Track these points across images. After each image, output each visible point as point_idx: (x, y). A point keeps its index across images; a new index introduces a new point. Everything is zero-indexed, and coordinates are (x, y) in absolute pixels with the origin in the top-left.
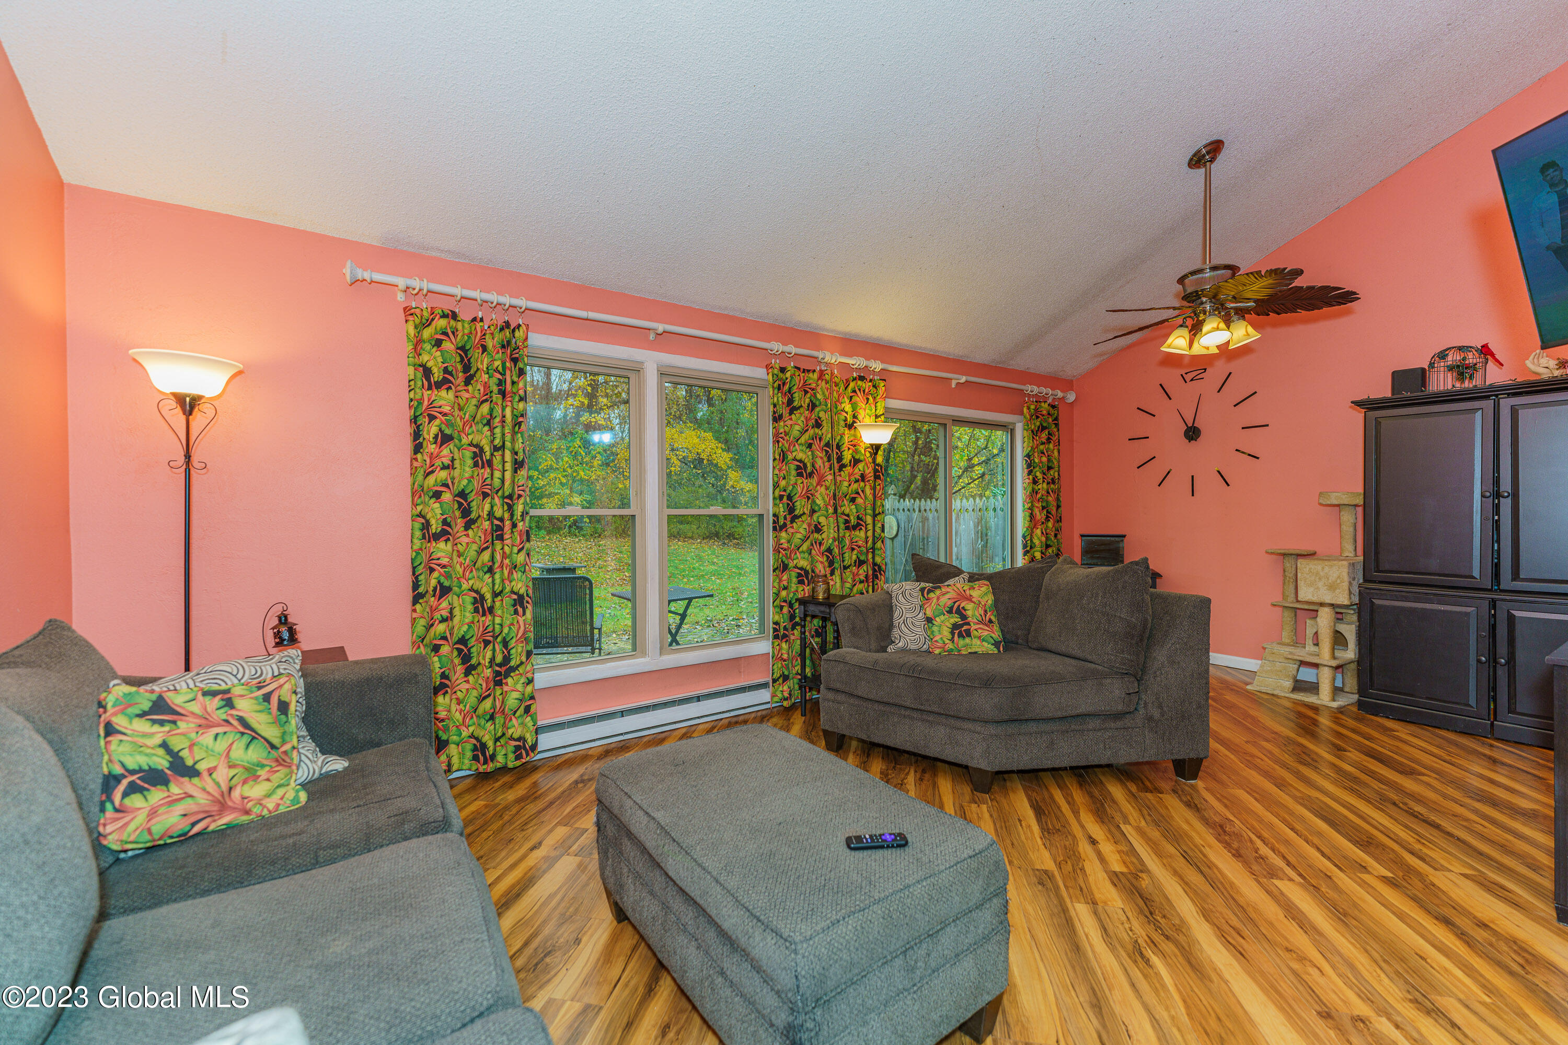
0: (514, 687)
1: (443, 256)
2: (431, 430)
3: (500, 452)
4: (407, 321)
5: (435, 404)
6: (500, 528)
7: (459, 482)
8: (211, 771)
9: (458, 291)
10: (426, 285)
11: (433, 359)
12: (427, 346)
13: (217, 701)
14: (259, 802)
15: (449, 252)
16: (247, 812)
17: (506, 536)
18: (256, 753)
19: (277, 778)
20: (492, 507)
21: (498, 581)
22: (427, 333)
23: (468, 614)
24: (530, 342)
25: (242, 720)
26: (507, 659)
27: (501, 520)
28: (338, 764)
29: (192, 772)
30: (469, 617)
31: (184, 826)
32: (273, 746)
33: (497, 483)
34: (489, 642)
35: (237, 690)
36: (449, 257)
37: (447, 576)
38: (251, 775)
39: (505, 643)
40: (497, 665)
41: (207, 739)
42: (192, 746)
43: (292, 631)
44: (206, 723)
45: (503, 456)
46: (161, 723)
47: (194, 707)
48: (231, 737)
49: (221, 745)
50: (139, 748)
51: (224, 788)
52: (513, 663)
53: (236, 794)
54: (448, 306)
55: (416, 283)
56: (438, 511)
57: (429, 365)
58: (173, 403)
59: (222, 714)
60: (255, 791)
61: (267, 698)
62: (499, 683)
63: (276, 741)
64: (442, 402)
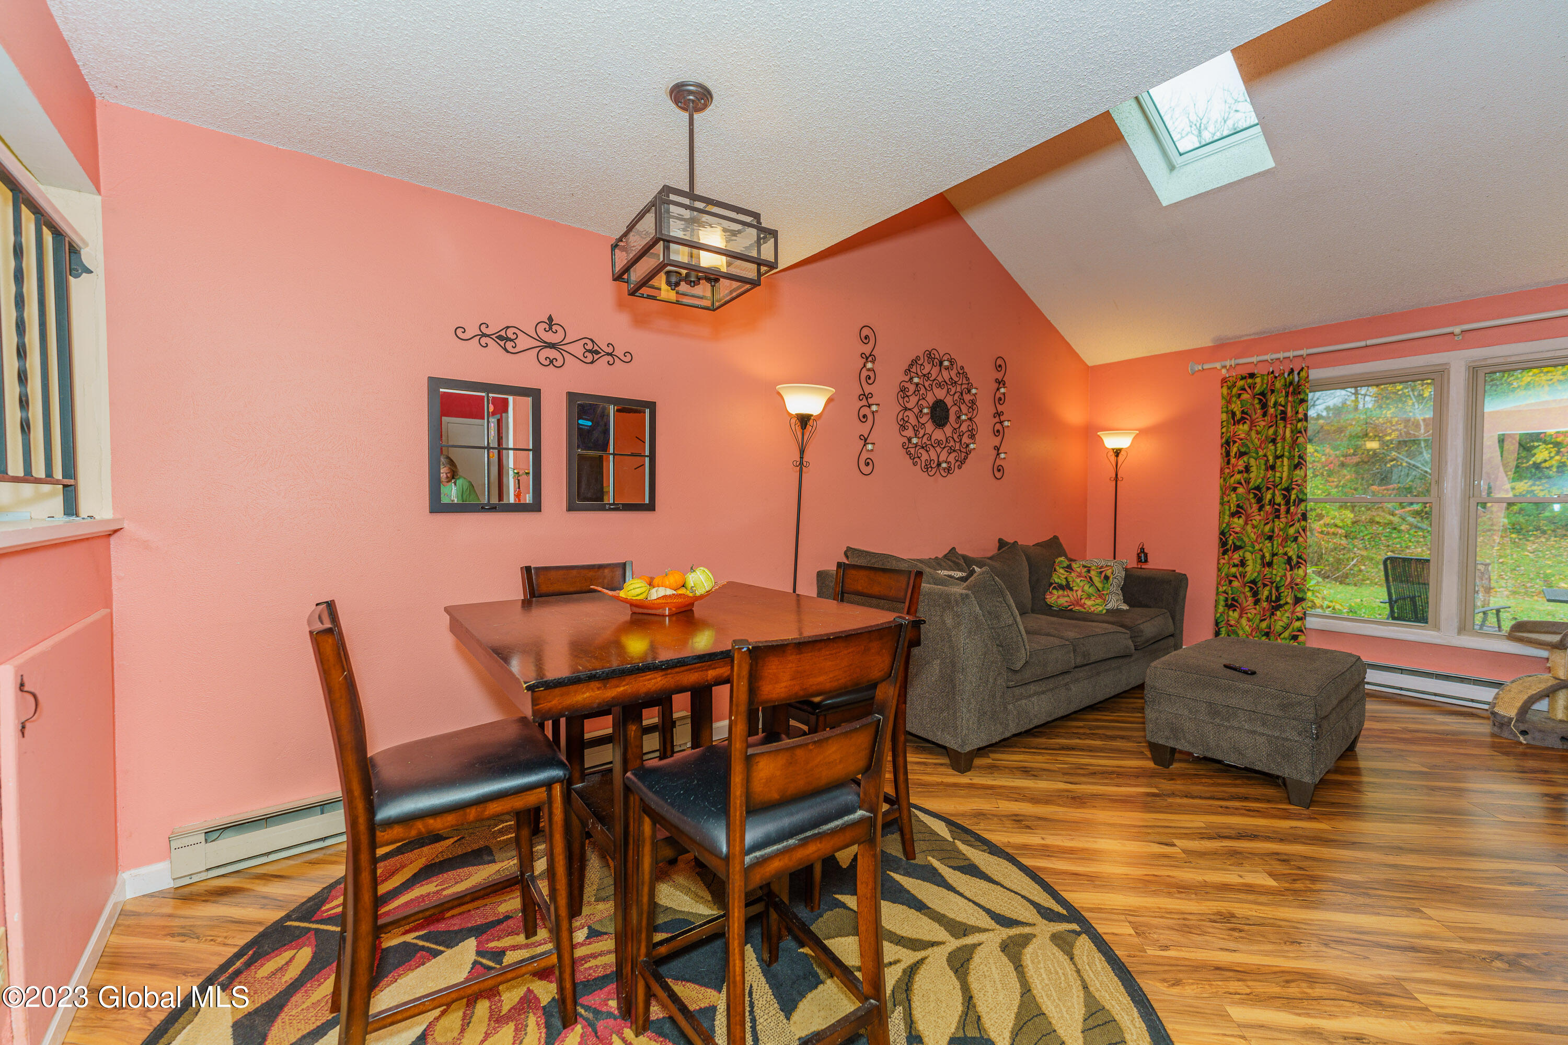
0: (1282, 618)
1: (1252, 337)
2: (1234, 450)
3: (1280, 460)
4: (1222, 387)
5: (1237, 434)
6: (1278, 511)
7: (1256, 480)
8: (1077, 591)
9: (1254, 359)
10: (1233, 362)
11: (1236, 407)
12: (1234, 399)
13: (1086, 570)
14: (1089, 607)
15: (1254, 334)
16: (1085, 609)
17: (1281, 516)
18: (1091, 590)
19: (1098, 601)
20: (1273, 497)
21: (1275, 546)
22: (1235, 390)
23: (1258, 566)
24: (1311, 377)
25: (1090, 578)
26: (1278, 598)
27: (1279, 505)
28: (1125, 607)
29: (1071, 589)
30: (1258, 567)
31: (1066, 605)
32: (1098, 590)
33: (1277, 480)
34: (1267, 585)
35: (1093, 568)
36: (1256, 337)
37: (1239, 539)
38: (1089, 598)
39: (1277, 588)
40: (1274, 602)
41: (1078, 581)
42: (1073, 581)
43: (1146, 555)
44: (1080, 576)
45: (1283, 462)
46: (1067, 572)
47: (1078, 570)
48: (1086, 582)
49: (1081, 584)
50: (1059, 577)
51: (1079, 597)
52: (1282, 602)
53: (1083, 601)
54: (1245, 371)
55: (1228, 363)
56: (1235, 499)
57: (1234, 410)
58: (1112, 453)
59: (1085, 574)
60: (1089, 603)
61: (1101, 573)
62: (1273, 614)
63: (1100, 589)
64: (1240, 432)
